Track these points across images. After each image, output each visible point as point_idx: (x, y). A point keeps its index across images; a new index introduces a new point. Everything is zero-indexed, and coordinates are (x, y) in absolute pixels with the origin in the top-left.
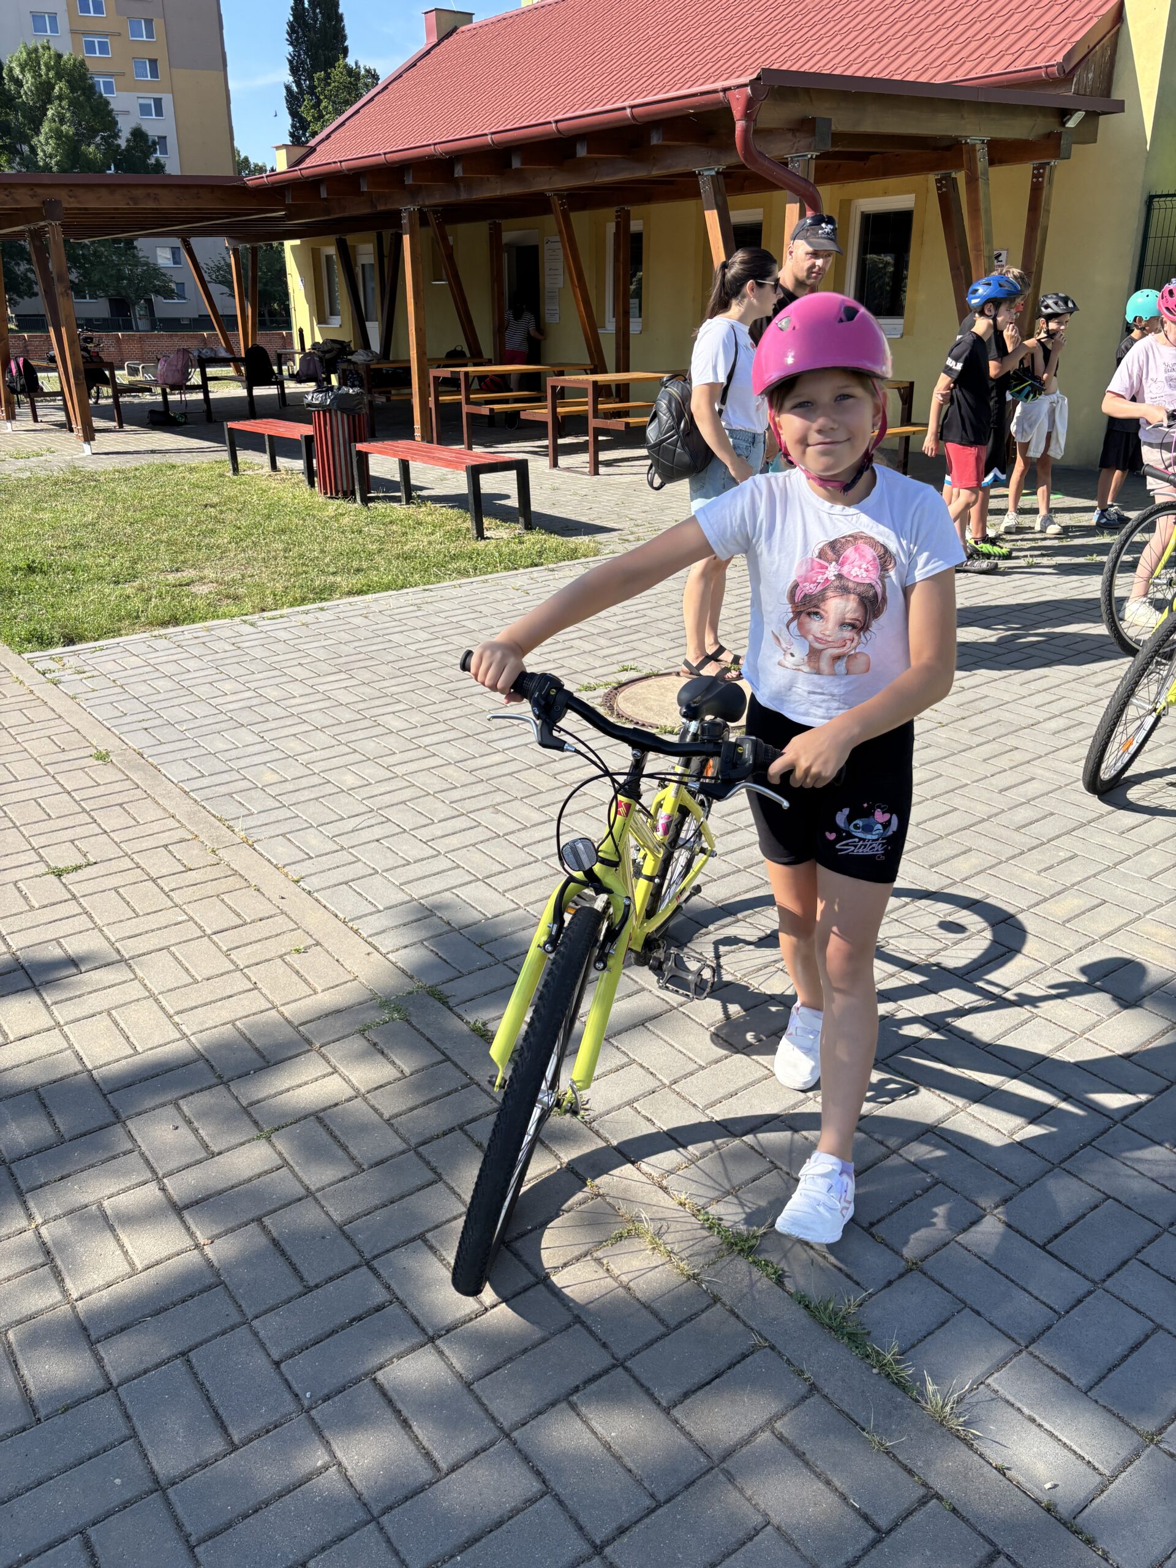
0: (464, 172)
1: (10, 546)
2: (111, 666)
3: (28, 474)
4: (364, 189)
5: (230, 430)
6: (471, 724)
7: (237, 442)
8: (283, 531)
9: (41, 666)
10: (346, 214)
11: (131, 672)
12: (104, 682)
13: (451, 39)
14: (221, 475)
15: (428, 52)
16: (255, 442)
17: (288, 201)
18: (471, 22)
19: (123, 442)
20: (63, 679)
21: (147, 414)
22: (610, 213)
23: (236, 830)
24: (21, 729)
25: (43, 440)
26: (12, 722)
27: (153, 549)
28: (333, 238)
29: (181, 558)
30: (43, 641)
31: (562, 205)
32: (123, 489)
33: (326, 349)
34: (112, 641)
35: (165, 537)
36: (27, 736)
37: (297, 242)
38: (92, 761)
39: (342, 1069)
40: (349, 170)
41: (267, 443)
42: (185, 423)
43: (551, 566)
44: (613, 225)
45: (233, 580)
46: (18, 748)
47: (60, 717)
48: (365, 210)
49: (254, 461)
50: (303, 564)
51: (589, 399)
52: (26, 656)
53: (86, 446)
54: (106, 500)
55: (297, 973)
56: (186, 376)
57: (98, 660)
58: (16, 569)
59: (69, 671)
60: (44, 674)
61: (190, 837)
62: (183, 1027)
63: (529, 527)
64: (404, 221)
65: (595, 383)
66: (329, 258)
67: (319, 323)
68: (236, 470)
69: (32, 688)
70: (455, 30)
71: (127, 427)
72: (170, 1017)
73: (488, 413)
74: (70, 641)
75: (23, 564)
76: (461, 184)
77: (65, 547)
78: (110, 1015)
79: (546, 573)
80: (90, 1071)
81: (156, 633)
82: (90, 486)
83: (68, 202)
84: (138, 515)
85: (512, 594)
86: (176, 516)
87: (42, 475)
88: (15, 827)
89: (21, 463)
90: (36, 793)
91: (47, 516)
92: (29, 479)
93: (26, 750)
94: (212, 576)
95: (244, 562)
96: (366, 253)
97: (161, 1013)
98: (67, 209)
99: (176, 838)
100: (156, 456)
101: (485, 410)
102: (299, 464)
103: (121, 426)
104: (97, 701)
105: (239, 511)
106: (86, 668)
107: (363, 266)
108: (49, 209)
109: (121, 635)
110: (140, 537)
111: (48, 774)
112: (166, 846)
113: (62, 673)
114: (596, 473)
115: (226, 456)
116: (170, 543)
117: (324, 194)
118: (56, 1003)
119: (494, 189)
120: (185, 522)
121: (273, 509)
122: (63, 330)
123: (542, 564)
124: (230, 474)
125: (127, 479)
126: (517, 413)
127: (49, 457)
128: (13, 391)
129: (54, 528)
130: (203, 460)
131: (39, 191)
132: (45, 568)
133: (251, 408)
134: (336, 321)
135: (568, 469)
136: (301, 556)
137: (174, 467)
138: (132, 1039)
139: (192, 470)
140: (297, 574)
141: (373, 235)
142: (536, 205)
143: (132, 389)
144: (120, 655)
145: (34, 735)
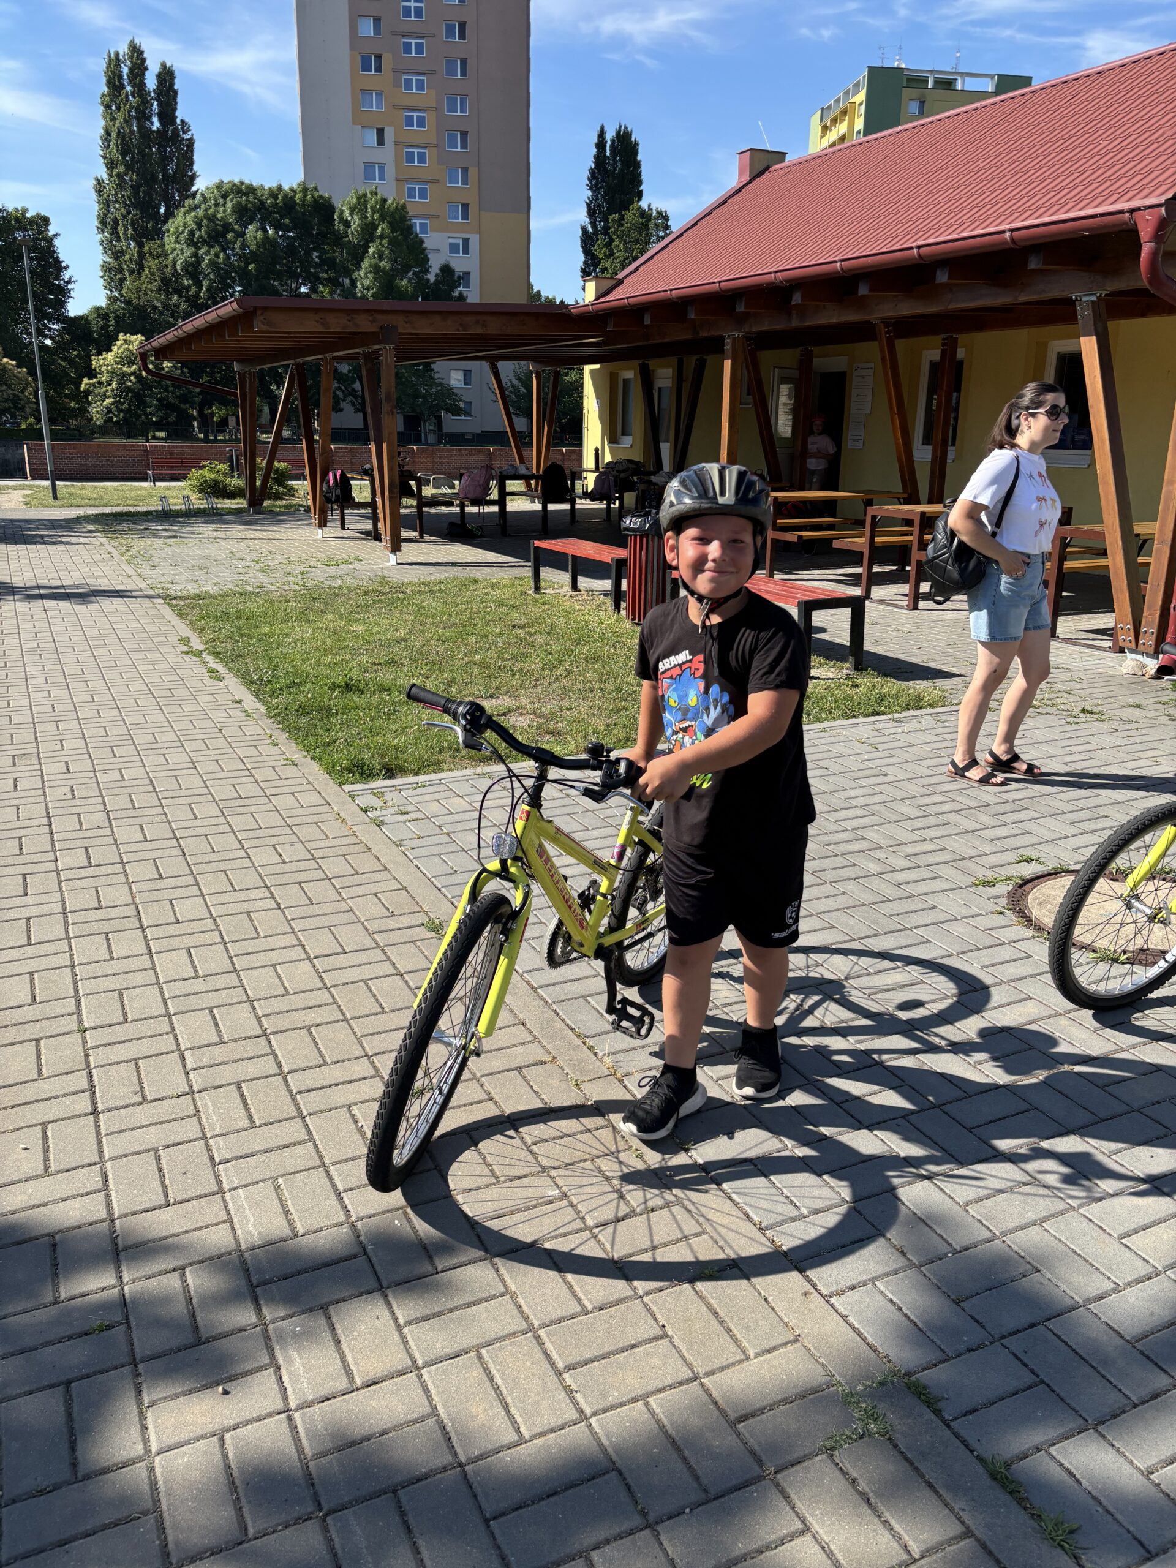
0: (803, 298)
1: (327, 659)
2: (434, 808)
3: (339, 582)
4: (692, 315)
5: (537, 549)
6: (851, 921)
7: (541, 560)
8: (595, 660)
9: (363, 801)
10: (666, 340)
11: (456, 817)
12: (429, 828)
13: (763, 177)
14: (523, 593)
15: (739, 190)
16: (558, 561)
17: (610, 328)
18: (783, 161)
19: (425, 553)
20: (387, 820)
21: (446, 525)
22: (938, 339)
23: (600, 1054)
24: (346, 881)
25: (351, 547)
26: (337, 871)
27: (466, 672)
28: (636, 363)
29: (495, 683)
30: (361, 771)
31: (887, 333)
32: (430, 603)
33: (621, 468)
34: (434, 776)
35: (477, 658)
36: (353, 891)
37: (597, 366)
38: (424, 933)
39: (816, 1527)
40: (679, 298)
41: (570, 563)
42: (481, 536)
43: (896, 716)
44: (939, 351)
45: (552, 714)
46: (343, 906)
47: (386, 869)
48: (687, 336)
49: (556, 579)
50: (622, 699)
51: (916, 529)
52: (347, 788)
53: (392, 557)
54: (416, 613)
55: (716, 1314)
56: (487, 489)
57: (420, 799)
58: (334, 686)
59: (393, 810)
60: (366, 812)
61: (547, 1058)
62: (579, 1397)
63: (859, 667)
64: (728, 347)
65: (923, 514)
66: (626, 382)
67: (610, 442)
68: (537, 589)
69: (355, 828)
70: (767, 168)
71: (427, 538)
72: (559, 1374)
73: (795, 540)
74: (390, 772)
75: (340, 680)
76: (794, 312)
77: (380, 664)
78: (480, 1357)
79: (891, 724)
80: (461, 1465)
81: (479, 770)
82: (398, 598)
83: (404, 327)
84: (449, 632)
85: (858, 748)
86: (486, 636)
87: (352, 583)
88: (345, 1019)
89: (332, 570)
90: (366, 973)
91: (360, 628)
92: (340, 587)
93: (351, 910)
94: (529, 706)
95: (560, 692)
96: (664, 377)
97: (546, 1365)
98: (400, 334)
99: (531, 1060)
100: (456, 569)
101: (792, 537)
102: (607, 584)
103: (422, 537)
104: (424, 852)
105: (548, 633)
106: (410, 808)
107: (660, 389)
108: (384, 334)
109: (442, 770)
110: (452, 657)
111: (378, 946)
112: (519, 1069)
113: (384, 812)
114: (916, 608)
115: (528, 572)
116: (484, 666)
117: (647, 321)
118: (409, 1323)
119: (831, 316)
120: (495, 643)
121: (582, 634)
122: (385, 445)
123: (884, 714)
124: (531, 592)
125: (433, 592)
126: (829, 541)
127: (357, 565)
128: (328, 500)
129: (368, 642)
130: (504, 575)
131: (379, 317)
132: (361, 686)
133: (545, 526)
134: (627, 441)
135: (881, 601)
136: (619, 689)
137: (476, 581)
138: (513, 1410)
139: (494, 586)
140: (617, 710)
141: (674, 360)
142: (863, 332)
143: (434, 502)
144: (443, 795)
145: (360, 890)
